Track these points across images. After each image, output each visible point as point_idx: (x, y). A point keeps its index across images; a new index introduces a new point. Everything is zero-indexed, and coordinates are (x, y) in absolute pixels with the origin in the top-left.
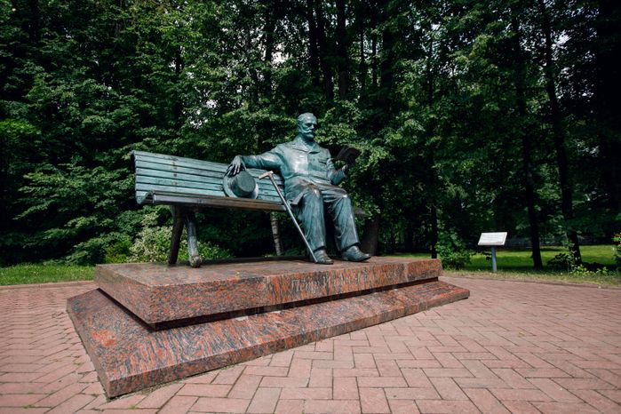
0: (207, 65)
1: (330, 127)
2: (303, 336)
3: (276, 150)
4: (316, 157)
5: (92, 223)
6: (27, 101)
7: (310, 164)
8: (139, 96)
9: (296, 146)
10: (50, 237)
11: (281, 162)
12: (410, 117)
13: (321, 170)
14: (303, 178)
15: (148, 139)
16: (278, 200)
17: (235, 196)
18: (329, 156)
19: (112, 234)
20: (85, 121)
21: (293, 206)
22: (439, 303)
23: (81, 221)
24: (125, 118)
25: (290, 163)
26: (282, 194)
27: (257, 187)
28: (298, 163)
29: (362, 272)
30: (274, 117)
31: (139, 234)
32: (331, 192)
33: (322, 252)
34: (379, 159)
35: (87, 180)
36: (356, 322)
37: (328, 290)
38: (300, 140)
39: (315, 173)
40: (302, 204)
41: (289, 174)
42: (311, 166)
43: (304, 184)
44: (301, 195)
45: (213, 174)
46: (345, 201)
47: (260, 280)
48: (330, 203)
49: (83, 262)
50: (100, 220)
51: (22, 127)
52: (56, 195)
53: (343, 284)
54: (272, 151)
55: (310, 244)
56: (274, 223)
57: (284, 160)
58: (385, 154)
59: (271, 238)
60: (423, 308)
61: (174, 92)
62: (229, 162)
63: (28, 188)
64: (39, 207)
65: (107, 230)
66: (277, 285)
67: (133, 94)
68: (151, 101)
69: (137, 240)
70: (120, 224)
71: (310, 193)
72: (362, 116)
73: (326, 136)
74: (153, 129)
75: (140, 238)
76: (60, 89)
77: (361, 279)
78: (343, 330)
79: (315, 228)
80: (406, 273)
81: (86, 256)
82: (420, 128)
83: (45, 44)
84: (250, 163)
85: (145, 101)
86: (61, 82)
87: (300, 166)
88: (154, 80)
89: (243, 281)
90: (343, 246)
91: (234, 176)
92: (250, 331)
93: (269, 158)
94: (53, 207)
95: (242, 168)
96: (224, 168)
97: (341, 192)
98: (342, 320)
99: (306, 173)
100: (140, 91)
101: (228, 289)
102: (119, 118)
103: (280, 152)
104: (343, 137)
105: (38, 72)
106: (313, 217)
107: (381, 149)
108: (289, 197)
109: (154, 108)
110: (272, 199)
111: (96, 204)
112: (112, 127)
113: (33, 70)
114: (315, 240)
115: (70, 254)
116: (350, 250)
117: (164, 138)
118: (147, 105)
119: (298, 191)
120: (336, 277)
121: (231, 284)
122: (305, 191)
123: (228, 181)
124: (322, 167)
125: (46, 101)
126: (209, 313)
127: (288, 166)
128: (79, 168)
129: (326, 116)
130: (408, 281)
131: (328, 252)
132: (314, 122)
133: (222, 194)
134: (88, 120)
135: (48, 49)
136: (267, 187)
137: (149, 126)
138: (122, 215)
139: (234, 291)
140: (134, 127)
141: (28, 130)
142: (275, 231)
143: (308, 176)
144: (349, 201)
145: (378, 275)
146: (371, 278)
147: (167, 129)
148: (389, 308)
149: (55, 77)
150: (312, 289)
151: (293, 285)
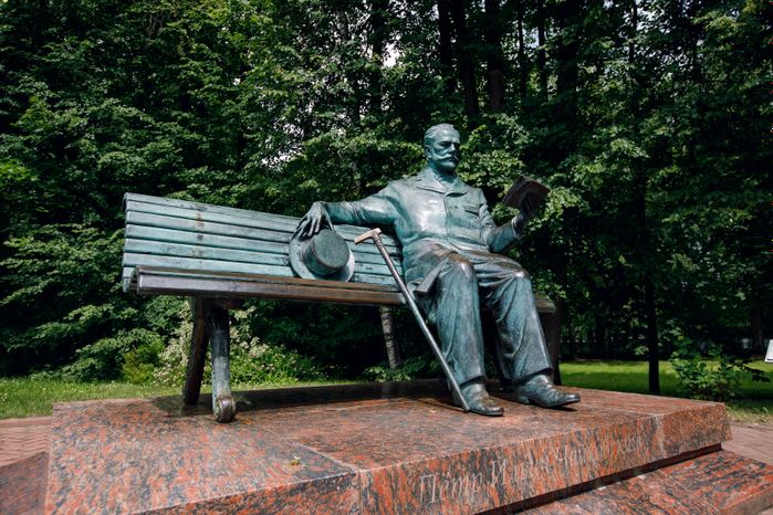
0: (279, 66)
1: (477, 159)
3: (387, 191)
4: (459, 202)
5: (106, 314)
6: (18, 131)
7: (449, 216)
8: (184, 122)
9: (422, 184)
10: (43, 335)
11: (395, 213)
12: (620, 135)
14: (436, 241)
15: (194, 185)
16: (390, 281)
17: (311, 277)
18: (483, 200)
19: (134, 331)
20: (103, 159)
21: (418, 295)
23: (88, 311)
24: (162, 155)
25: (411, 213)
26: (398, 271)
27: (352, 258)
28: (426, 213)
29: (572, 444)
30: (385, 144)
31: (177, 331)
32: (491, 266)
33: (478, 388)
34: (564, 207)
35: (101, 248)
37: (501, 489)
38: (429, 172)
39: (459, 232)
40: (436, 290)
41: (411, 235)
42: (451, 219)
43: (440, 253)
44: (434, 273)
45: (270, 235)
46: (520, 284)
47: (345, 482)
48: (489, 289)
49: (89, 376)
50: (118, 309)
51: (11, 171)
52: (56, 272)
53: (534, 474)
54: (380, 193)
55: (454, 371)
56: (385, 315)
57: (401, 210)
58: (575, 199)
59: (381, 338)
61: (236, 116)
62: (301, 214)
63: (14, 261)
64: (29, 290)
65: (129, 325)
66: (386, 490)
67: (174, 119)
68: (201, 130)
69: (173, 341)
70: (149, 316)
71: (452, 269)
72: (530, 138)
73: (471, 171)
74: (202, 170)
75: (177, 337)
76: (68, 114)
79: (463, 338)
80: (660, 439)
81: (92, 366)
82: (639, 152)
83: (50, 50)
84: (341, 216)
85: (192, 130)
86: (71, 104)
87: (430, 219)
88: (206, 99)
89: (303, 487)
90: (518, 373)
91: (310, 238)
93: (375, 206)
94: (51, 290)
95: (324, 224)
96: (292, 224)
97: (512, 267)
99: (442, 231)
100: (185, 114)
102: (155, 155)
103: (394, 196)
104: (498, 175)
105: (37, 90)
106: (458, 317)
107: (565, 191)
108: (411, 278)
109: (205, 139)
110: (378, 280)
111: (113, 284)
112: (143, 169)
113: (30, 87)
114: (464, 364)
115: (70, 362)
116: (532, 382)
117: (218, 184)
118: (195, 136)
119: (427, 266)
120: (519, 459)
121: (271, 501)
122: (443, 265)
123: (298, 248)
124: (472, 221)
125: (48, 130)
127: (408, 219)
128: (90, 230)
129: (471, 139)
130: (665, 456)
131: (489, 388)
132: (455, 139)
133: (287, 272)
134: (106, 158)
135: (55, 57)
136: (370, 258)
137: (196, 166)
138: (155, 301)
140: (175, 169)
141: (19, 175)
142: (387, 329)
143: (446, 237)
144: (528, 284)
145: (605, 447)
146: (592, 456)
147: (223, 170)
149: (63, 97)
150: (466, 493)
151: (422, 486)
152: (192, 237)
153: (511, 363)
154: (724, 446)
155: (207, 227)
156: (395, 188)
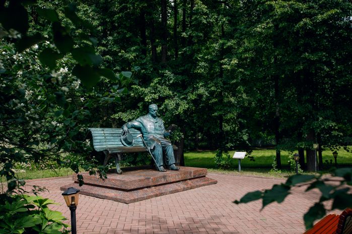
2: (162, 193)
3: (139, 120)
4: (157, 124)
7: (155, 128)
9: (148, 119)
11: (141, 126)
13: (159, 130)
14: (153, 135)
17: (126, 144)
21: (151, 149)
22: (204, 185)
28: (149, 127)
33: (162, 167)
36: (175, 190)
37: (167, 181)
38: (150, 116)
39: (157, 132)
40: (154, 148)
41: (146, 132)
42: (155, 129)
43: (154, 139)
44: (154, 145)
45: (116, 135)
46: (170, 146)
48: (164, 147)
54: (137, 120)
57: (143, 126)
58: (187, 106)
60: (197, 187)
66: (154, 180)
71: (157, 144)
77: (177, 176)
78: (172, 192)
79: (159, 158)
80: (192, 174)
82: (207, 94)
87: (150, 129)
89: (146, 179)
90: (169, 164)
91: (125, 135)
92: (149, 191)
93: (136, 123)
95: (128, 132)
97: (169, 142)
98: (171, 190)
99: (153, 132)
103: (141, 121)
106: (158, 154)
116: (172, 166)
120: (169, 177)
122: (155, 143)
123: (122, 137)
127: (145, 128)
130: (193, 177)
132: (157, 109)
133: (121, 143)
139: (144, 181)
143: (155, 134)
144: (172, 146)
145: (182, 176)
146: (180, 177)
148: (186, 186)
152: (104, 138)
153: (168, 162)
154: (206, 176)
155: (106, 135)
156: (141, 119)
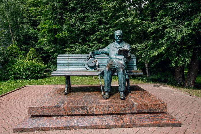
14: (113, 59)
29: (106, 107)
33: (107, 93)
37: (87, 111)
39: (118, 57)
47: (60, 107)
53: (95, 110)
66: (66, 109)
80: (135, 109)
83: (69, 5)
86: (74, 16)
87: (113, 54)
89: (54, 107)
91: (88, 60)
95: (91, 57)
100: (98, 12)
101: (49, 109)
102: (92, 24)
105: (68, 15)
112: (90, 28)
117: (106, 29)
123: (86, 62)
125: (70, 24)
126: (43, 115)
133: (84, 67)
136: (103, 62)
137: (101, 25)
139: (51, 109)
140: (97, 26)
141: (66, 35)
143: (115, 59)
145: (115, 108)
146: (111, 109)
147: (108, 25)
150: (80, 111)
151: (72, 109)
152: (67, 62)
155: (70, 60)
